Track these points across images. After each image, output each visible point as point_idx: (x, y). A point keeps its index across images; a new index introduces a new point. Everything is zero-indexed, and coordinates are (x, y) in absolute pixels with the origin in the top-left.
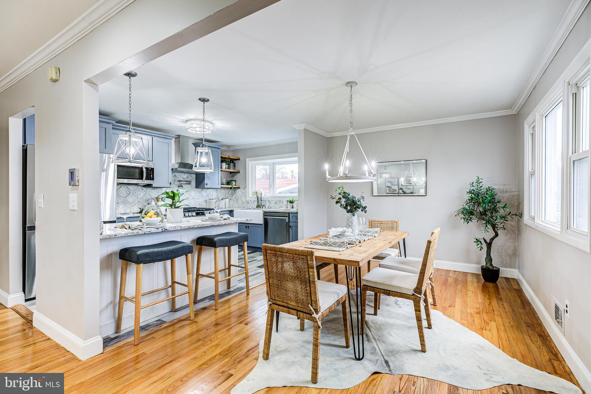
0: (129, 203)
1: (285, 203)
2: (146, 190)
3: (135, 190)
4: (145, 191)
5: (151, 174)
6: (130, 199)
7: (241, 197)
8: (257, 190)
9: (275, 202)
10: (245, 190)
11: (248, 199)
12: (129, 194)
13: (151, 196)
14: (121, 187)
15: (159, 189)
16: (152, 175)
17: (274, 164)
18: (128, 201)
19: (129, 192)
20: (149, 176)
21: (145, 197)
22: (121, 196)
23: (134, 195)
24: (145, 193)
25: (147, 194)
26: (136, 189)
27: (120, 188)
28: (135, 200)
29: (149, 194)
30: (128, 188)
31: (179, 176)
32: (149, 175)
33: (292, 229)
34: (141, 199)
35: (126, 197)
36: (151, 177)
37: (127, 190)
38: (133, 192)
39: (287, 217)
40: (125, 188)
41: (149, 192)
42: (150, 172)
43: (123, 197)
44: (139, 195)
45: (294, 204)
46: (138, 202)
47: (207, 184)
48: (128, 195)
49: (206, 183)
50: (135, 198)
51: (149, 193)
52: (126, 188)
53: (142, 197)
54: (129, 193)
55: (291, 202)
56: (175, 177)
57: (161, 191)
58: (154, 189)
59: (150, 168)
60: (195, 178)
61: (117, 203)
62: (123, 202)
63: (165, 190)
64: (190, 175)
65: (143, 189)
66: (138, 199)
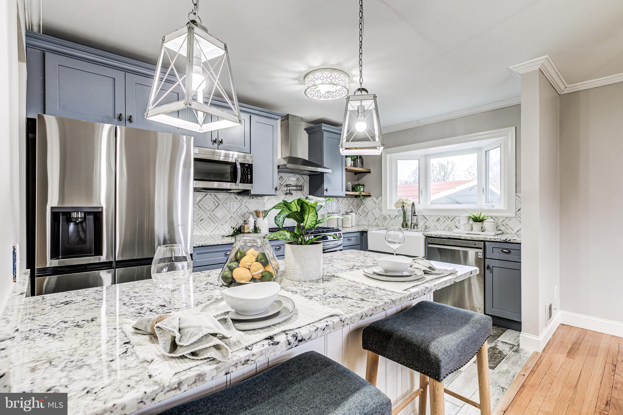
0: (218, 219)
1: (463, 221)
2: (241, 199)
3: (226, 200)
4: (239, 201)
5: (248, 174)
6: (220, 213)
7: (373, 210)
8: (403, 198)
9: (437, 218)
10: (380, 198)
11: (384, 212)
13: (249, 210)
14: (206, 195)
15: (259, 198)
16: (249, 176)
17: (427, 156)
18: (216, 217)
19: (217, 202)
20: (245, 177)
21: (240, 210)
22: (206, 209)
23: (224, 207)
24: (240, 204)
25: (243, 206)
26: (228, 198)
27: (205, 196)
28: (227, 215)
29: (245, 206)
30: (216, 196)
31: (287, 178)
32: (245, 176)
33: (492, 272)
34: (234, 213)
35: (213, 211)
36: (248, 179)
37: (215, 199)
38: (224, 202)
39: (481, 248)
40: (212, 197)
41: (245, 202)
42: (247, 170)
43: (209, 210)
44: (231, 208)
45: (486, 224)
46: (231, 217)
47: (326, 190)
48: (217, 207)
49: (325, 188)
50: (227, 212)
51: (246, 204)
52: (214, 196)
53: (236, 210)
54: (217, 204)
55: (477, 220)
56: (281, 179)
57: (262, 201)
58: (253, 198)
59: (246, 164)
60: (308, 181)
61: (201, 220)
62: (209, 218)
63: (268, 200)
64: (301, 176)
65: (237, 199)
66: (230, 213)
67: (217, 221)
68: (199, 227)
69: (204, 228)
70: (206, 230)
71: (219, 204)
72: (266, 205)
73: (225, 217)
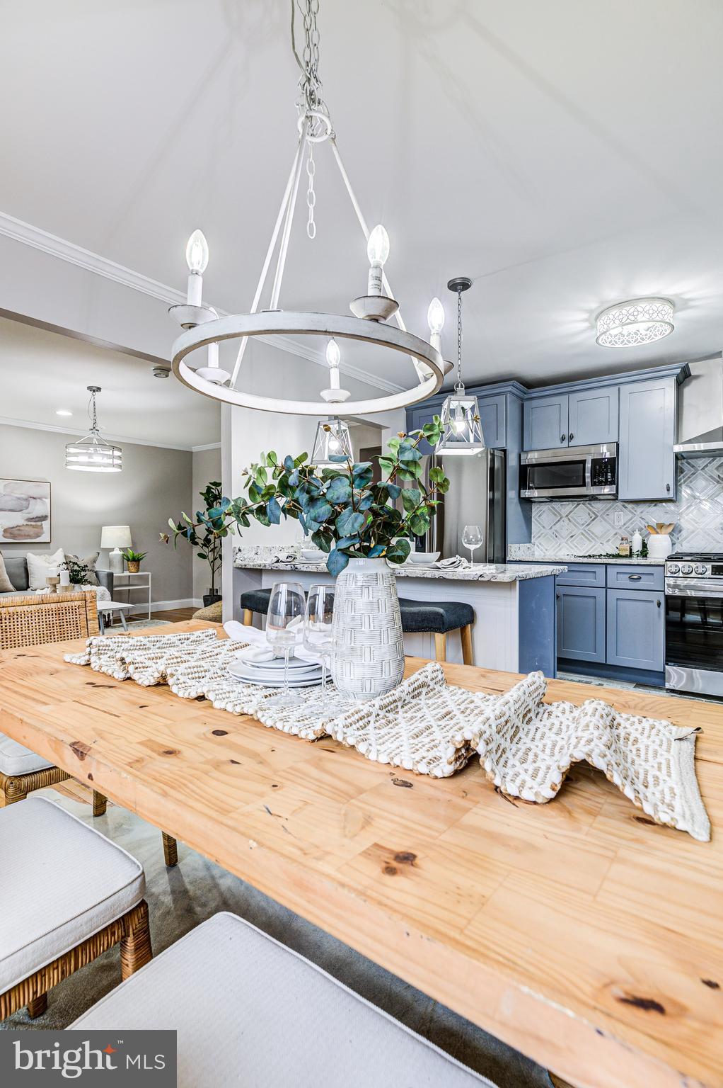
0: (595, 536)
2: (633, 508)
3: (608, 510)
4: (630, 511)
5: (606, 473)
6: (598, 528)
12: (595, 518)
14: (578, 505)
18: (593, 533)
19: (594, 513)
21: (632, 523)
22: (578, 523)
23: (604, 518)
24: (631, 515)
25: (637, 518)
26: (611, 507)
27: (576, 507)
28: (609, 530)
29: (641, 517)
30: (592, 506)
34: (620, 528)
35: (588, 525)
36: (607, 479)
37: (590, 510)
38: (604, 513)
40: (587, 508)
41: (642, 512)
42: (606, 467)
43: (583, 525)
44: (615, 521)
46: (616, 534)
48: (593, 520)
50: (609, 527)
51: (642, 515)
52: (588, 505)
53: (624, 524)
54: (594, 516)
58: (655, 505)
59: (602, 459)
61: (572, 537)
62: (582, 534)
65: (626, 507)
66: (613, 527)
67: (593, 539)
68: (568, 545)
69: (576, 546)
70: (578, 549)
71: (597, 516)
72: (684, 515)
73: (605, 533)
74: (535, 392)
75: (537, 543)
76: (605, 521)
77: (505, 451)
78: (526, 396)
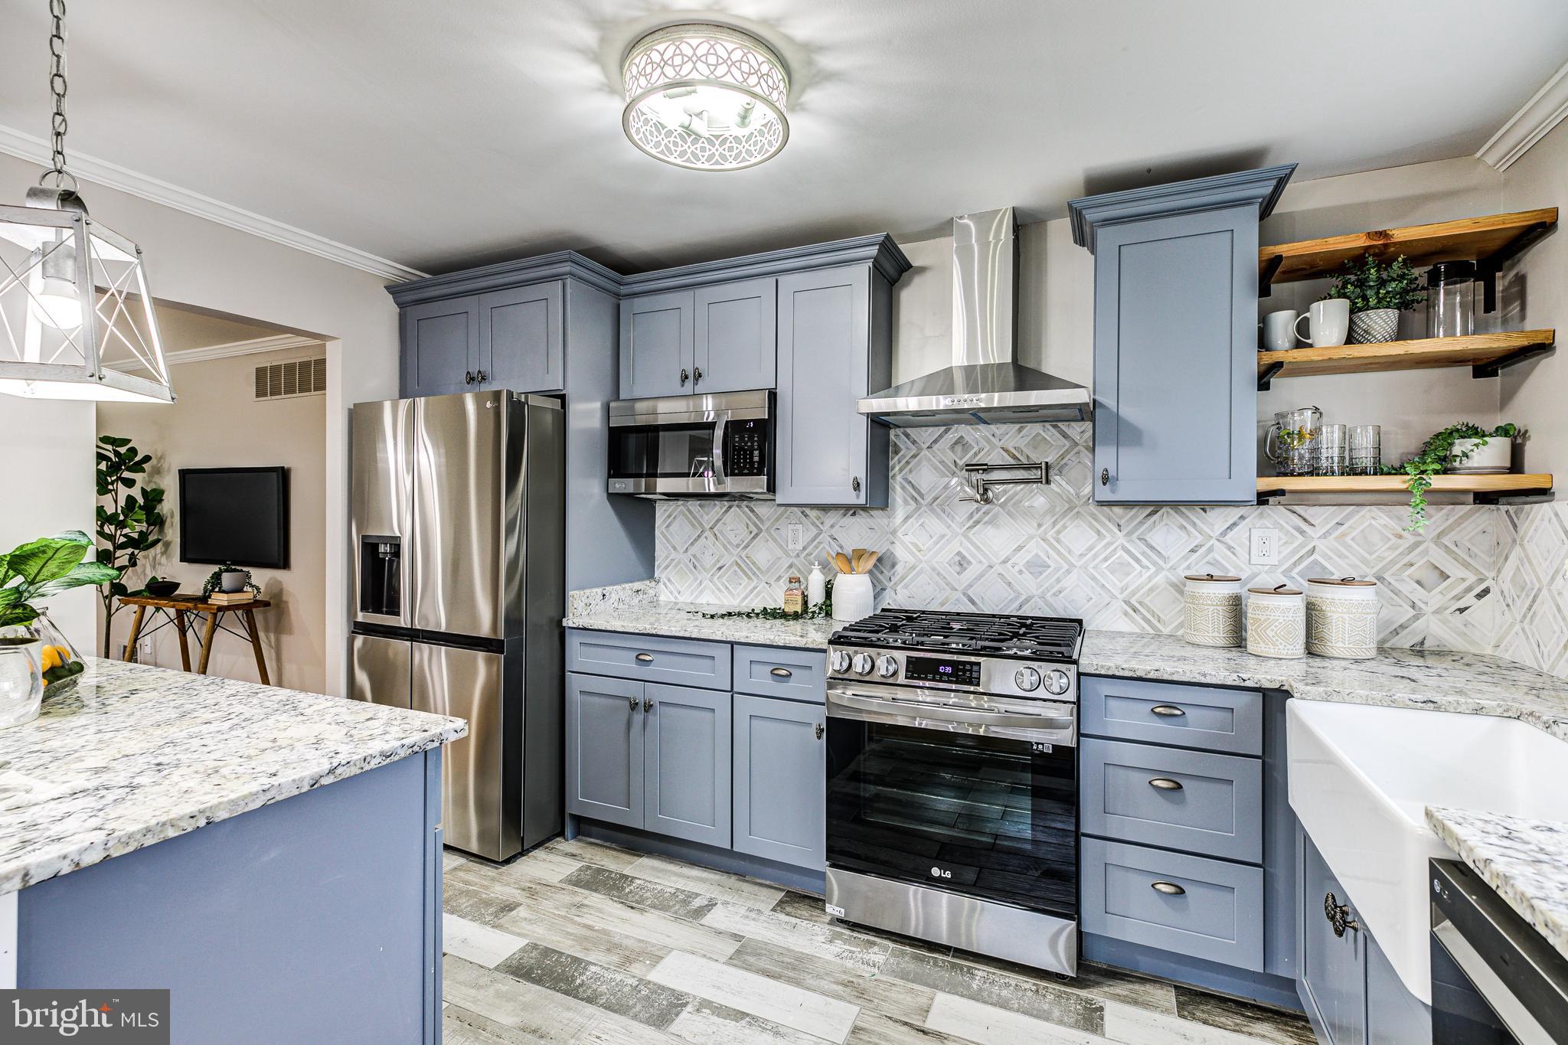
0: (759, 569)
2: (818, 518)
3: (777, 519)
4: (813, 524)
5: (752, 449)
6: (762, 553)
12: (757, 535)
13: (841, 547)
14: (730, 507)
16: (756, 453)
18: (754, 563)
20: (745, 459)
21: (816, 547)
22: (730, 543)
23: (771, 535)
24: (815, 531)
25: (825, 537)
26: (782, 515)
27: (726, 511)
28: (779, 559)
29: (831, 536)
30: (752, 511)
31: (983, 443)
32: (745, 454)
34: (798, 555)
35: (746, 547)
36: (752, 463)
37: (749, 519)
38: (772, 525)
41: (832, 526)
42: (751, 439)
43: (738, 546)
44: (789, 542)
46: (791, 566)
47: (1105, 478)
48: (754, 538)
49: (1099, 471)
50: (779, 553)
51: (833, 531)
52: (747, 510)
53: (804, 548)
54: (755, 531)
56: (959, 448)
57: (885, 521)
58: (854, 514)
59: (750, 421)
61: (720, 568)
62: (737, 564)
63: (907, 518)
64: (1055, 427)
65: (806, 516)
66: (788, 555)
67: (754, 574)
68: (715, 585)
69: (727, 588)
70: (730, 592)
71: (760, 531)
72: (899, 534)
73: (774, 563)
74: (637, 282)
75: (664, 579)
76: (775, 540)
77: (563, 398)
78: (624, 290)
